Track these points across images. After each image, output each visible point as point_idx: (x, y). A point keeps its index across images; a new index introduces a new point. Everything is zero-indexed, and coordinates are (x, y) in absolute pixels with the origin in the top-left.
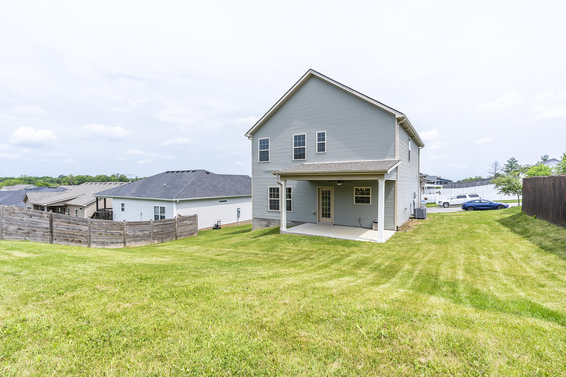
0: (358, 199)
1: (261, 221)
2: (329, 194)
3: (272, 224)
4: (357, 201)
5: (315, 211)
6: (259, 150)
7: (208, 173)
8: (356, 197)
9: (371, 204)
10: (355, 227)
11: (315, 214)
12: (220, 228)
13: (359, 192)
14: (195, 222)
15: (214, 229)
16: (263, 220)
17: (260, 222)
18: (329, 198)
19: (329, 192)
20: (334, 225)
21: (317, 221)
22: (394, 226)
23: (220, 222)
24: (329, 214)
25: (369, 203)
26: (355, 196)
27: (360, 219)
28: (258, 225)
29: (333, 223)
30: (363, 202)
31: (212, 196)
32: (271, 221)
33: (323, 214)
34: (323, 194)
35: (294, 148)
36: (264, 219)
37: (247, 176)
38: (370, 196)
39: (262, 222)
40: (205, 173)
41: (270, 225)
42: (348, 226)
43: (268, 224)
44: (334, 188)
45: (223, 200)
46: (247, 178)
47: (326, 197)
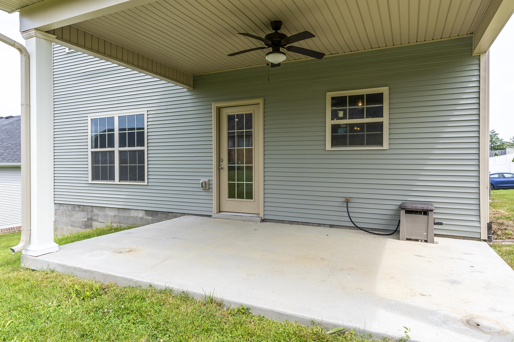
0: (341, 132)
1: (72, 213)
2: (249, 125)
4: (337, 141)
5: (206, 180)
8: (335, 128)
9: (385, 146)
10: (332, 226)
11: (206, 187)
13: (345, 111)
16: (77, 209)
17: (71, 216)
18: (249, 136)
19: (249, 117)
20: (263, 221)
21: (214, 209)
22: (477, 224)
24: (250, 187)
25: (381, 144)
26: (329, 122)
27: (347, 202)
29: (261, 215)
30: (360, 142)
32: (96, 211)
33: (231, 187)
34: (231, 127)
36: (79, 206)
38: (385, 119)
39: (76, 216)
42: (307, 224)
43: (88, 219)
44: (261, 106)
47: (240, 136)
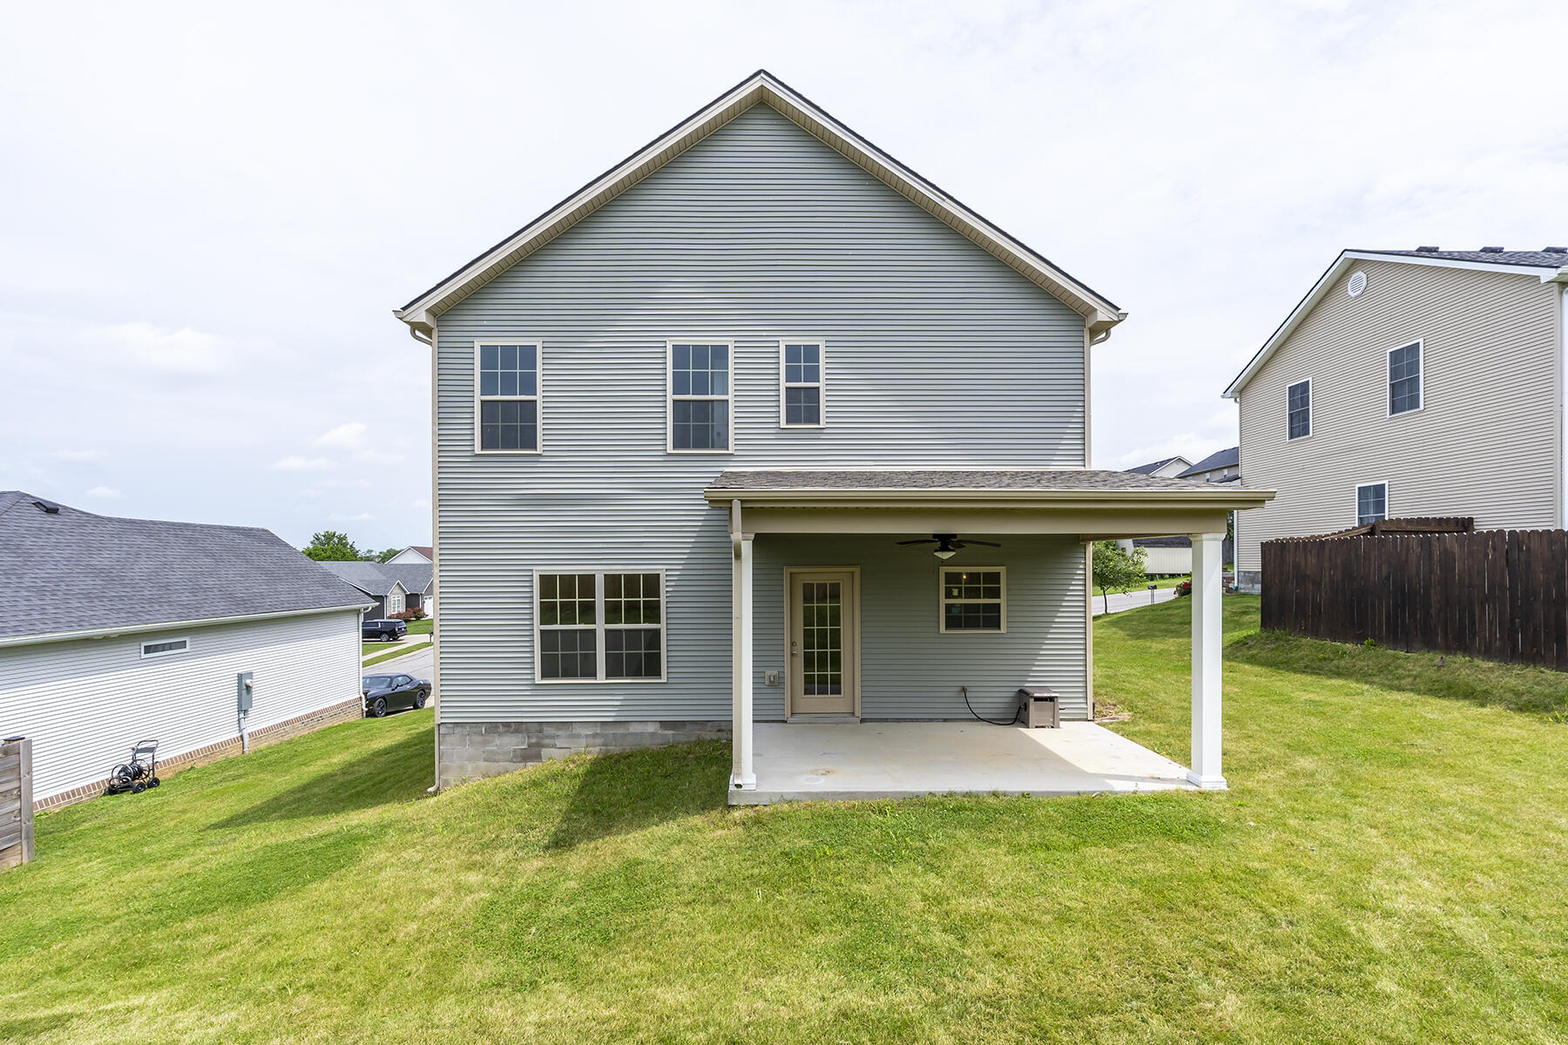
0: (955, 611)
1: (489, 738)
2: (836, 599)
3: (554, 746)
4: (952, 621)
5: (775, 672)
6: (478, 398)
7: (52, 510)
8: (949, 607)
9: (1003, 630)
10: (946, 720)
12: (155, 782)
13: (960, 588)
14: (16, 784)
15: (112, 791)
16: (501, 729)
17: (486, 743)
18: (836, 613)
19: (836, 587)
20: (862, 721)
21: (788, 713)
22: (1085, 705)
23: (151, 750)
24: (836, 681)
25: (999, 627)
26: (943, 601)
27: (964, 690)
28: (471, 759)
29: (858, 714)
30: (976, 625)
31: (104, 625)
32: (548, 730)
33: (809, 680)
34: (808, 599)
35: (674, 401)
36: (507, 723)
37: (263, 530)
38: (1002, 601)
39: (498, 741)
40: (35, 510)
41: (544, 751)
43: (530, 745)
44: (857, 576)
45: (159, 642)
46: (261, 539)
47: (822, 610)
